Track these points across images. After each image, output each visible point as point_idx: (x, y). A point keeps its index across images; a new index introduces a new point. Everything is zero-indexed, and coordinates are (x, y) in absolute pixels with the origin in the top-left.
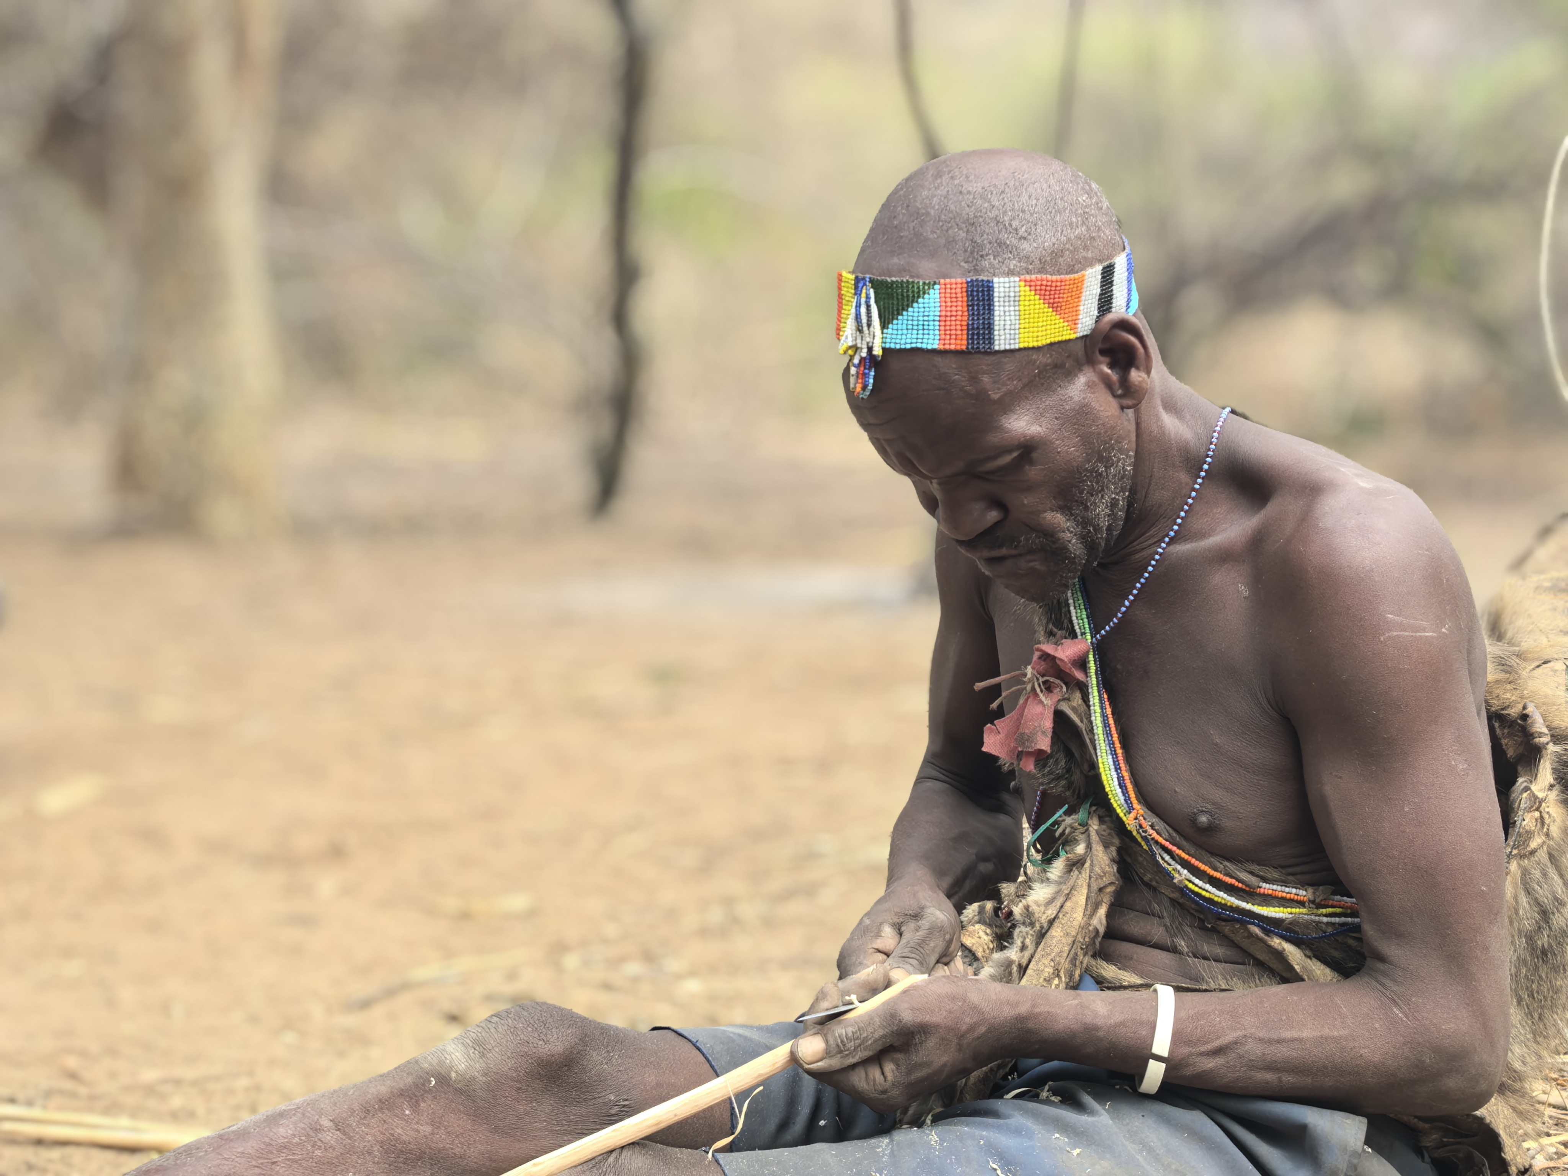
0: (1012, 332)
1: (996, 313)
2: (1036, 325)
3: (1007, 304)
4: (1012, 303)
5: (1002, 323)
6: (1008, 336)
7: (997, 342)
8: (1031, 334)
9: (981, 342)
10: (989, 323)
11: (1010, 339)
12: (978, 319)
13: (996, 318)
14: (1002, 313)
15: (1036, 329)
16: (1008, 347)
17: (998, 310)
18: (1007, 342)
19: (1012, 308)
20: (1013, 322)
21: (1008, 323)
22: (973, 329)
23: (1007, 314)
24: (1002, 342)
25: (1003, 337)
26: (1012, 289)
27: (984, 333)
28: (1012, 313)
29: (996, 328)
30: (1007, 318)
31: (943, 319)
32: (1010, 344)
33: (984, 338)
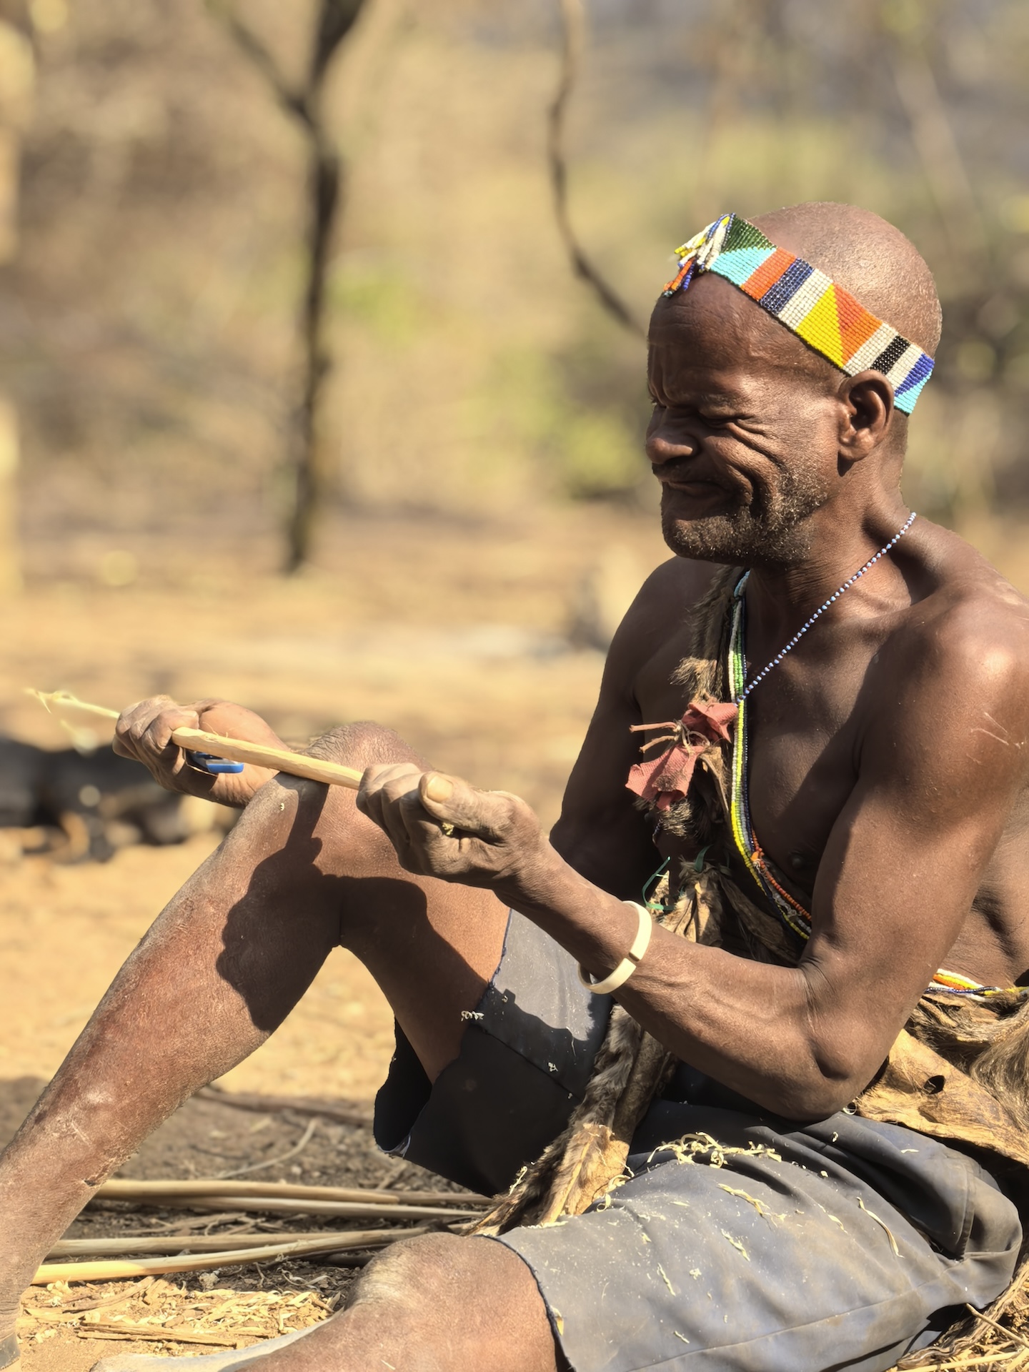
0: (799, 315)
1: (798, 292)
2: (819, 325)
3: (811, 292)
4: (815, 295)
5: (797, 302)
6: (794, 315)
7: (783, 312)
8: (811, 329)
9: (772, 303)
10: (788, 295)
11: (793, 319)
12: (783, 287)
13: (796, 296)
14: (803, 296)
15: (817, 329)
16: (788, 322)
17: (801, 292)
18: (790, 318)
19: (812, 299)
20: (805, 309)
21: (801, 306)
22: (774, 290)
23: (806, 299)
24: (787, 315)
25: (790, 312)
26: (822, 285)
27: (779, 299)
28: (810, 302)
29: (790, 302)
30: (803, 302)
31: (760, 271)
32: (791, 322)
33: (776, 302)
